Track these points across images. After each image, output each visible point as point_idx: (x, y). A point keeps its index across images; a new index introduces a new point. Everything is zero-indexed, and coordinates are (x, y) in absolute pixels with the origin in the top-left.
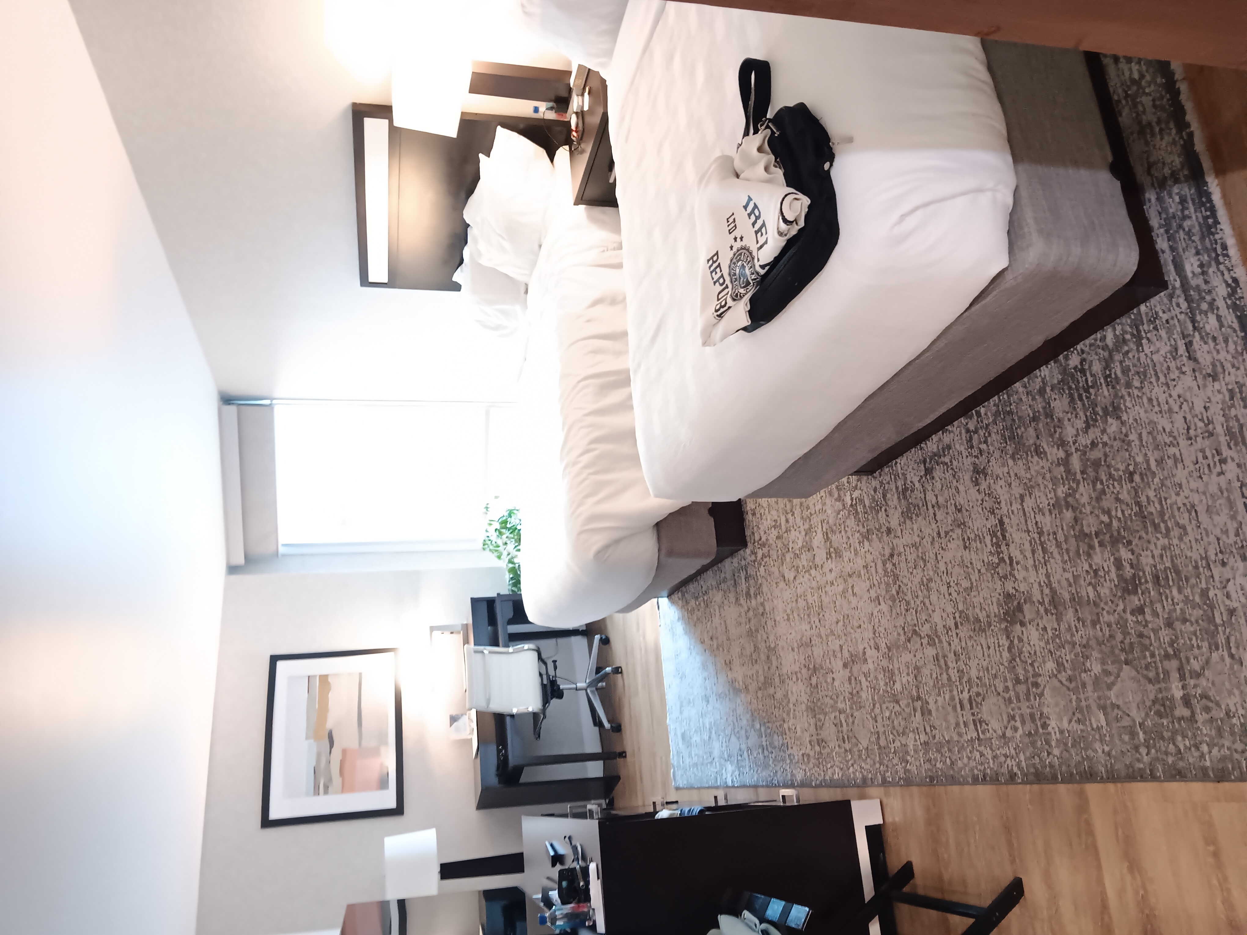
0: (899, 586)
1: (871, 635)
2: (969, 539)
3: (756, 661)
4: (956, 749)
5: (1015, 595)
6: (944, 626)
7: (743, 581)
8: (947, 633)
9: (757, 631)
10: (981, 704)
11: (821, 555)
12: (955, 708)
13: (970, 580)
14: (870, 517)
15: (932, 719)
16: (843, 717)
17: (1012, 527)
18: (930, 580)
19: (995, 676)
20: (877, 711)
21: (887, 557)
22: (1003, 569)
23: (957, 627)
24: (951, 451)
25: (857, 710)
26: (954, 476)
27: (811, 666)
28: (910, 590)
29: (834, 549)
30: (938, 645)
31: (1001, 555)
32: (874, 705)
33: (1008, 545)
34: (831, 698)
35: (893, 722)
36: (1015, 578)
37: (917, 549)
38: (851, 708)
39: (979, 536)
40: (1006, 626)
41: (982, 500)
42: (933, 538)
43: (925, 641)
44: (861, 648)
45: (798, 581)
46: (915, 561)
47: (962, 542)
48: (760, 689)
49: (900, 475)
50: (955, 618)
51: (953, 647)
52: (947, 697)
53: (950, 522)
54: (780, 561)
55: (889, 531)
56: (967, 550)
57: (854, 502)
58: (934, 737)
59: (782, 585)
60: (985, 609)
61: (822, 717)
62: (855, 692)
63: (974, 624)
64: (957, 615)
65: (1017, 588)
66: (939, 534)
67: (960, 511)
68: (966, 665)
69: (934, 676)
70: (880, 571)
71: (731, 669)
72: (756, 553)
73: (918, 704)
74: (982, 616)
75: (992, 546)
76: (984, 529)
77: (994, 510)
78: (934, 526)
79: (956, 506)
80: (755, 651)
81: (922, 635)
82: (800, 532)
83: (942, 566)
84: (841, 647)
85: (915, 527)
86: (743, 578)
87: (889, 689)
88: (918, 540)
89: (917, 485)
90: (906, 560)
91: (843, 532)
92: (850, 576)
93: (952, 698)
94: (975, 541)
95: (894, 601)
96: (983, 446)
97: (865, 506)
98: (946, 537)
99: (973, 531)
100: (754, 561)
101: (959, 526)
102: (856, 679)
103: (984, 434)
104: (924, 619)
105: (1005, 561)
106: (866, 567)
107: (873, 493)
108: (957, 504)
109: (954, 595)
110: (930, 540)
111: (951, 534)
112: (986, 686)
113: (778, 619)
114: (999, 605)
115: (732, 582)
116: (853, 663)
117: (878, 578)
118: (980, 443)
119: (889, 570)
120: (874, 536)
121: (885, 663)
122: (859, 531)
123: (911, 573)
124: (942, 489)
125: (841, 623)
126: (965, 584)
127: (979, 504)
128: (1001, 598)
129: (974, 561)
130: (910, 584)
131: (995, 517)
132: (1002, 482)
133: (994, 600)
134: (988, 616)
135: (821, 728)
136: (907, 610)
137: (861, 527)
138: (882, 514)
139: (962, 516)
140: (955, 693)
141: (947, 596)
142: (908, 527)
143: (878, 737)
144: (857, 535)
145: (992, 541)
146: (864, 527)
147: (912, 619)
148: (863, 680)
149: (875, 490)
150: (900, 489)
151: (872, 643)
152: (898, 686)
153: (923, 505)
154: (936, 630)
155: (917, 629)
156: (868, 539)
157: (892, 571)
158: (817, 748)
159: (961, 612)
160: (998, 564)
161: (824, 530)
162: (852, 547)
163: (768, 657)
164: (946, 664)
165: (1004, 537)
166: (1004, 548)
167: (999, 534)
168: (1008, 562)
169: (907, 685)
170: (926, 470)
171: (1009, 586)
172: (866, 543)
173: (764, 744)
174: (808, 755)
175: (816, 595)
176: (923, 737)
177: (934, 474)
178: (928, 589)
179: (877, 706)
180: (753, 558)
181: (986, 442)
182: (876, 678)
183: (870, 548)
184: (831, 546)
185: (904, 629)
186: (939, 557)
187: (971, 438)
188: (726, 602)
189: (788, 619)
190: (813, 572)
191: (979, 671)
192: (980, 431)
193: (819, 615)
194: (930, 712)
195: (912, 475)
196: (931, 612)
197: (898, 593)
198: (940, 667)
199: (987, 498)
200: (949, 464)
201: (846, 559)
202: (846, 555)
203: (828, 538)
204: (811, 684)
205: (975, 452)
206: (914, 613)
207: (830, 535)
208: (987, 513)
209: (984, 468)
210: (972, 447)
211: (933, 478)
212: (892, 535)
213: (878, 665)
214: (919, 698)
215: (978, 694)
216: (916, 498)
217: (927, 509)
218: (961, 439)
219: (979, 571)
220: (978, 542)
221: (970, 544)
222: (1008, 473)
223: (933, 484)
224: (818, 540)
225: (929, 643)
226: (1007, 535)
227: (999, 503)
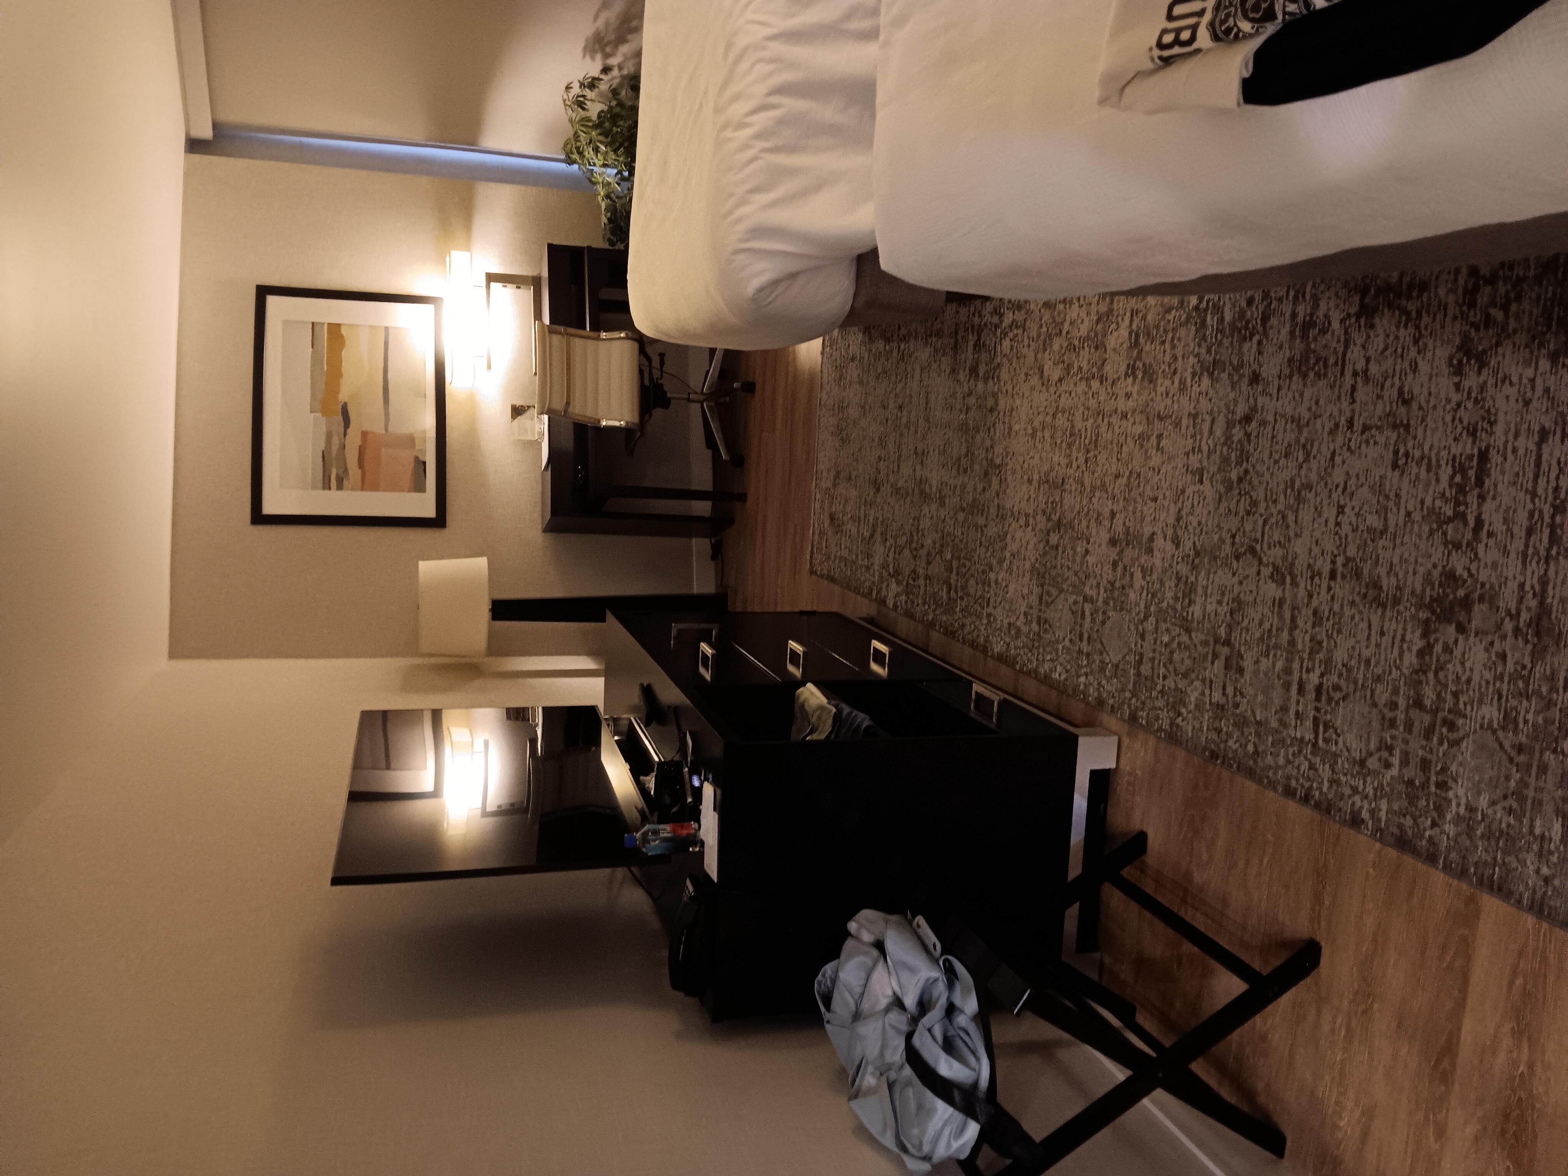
0: (1246, 472)
1: (1171, 520)
2: (1407, 454)
3: (965, 471)
4: (1270, 739)
5: (1465, 581)
6: (1309, 565)
7: (971, 348)
8: (1312, 578)
9: (977, 430)
10: (1337, 703)
11: (1116, 365)
12: (1287, 686)
13: (1386, 519)
14: (1226, 342)
15: (1243, 681)
16: (1088, 608)
17: (1503, 473)
18: (1309, 487)
19: (1378, 679)
20: (1150, 625)
21: (1238, 417)
22: (1456, 530)
23: (1333, 575)
24: (1425, 294)
25: (1115, 610)
26: (1416, 341)
27: (1055, 518)
28: (1264, 485)
29: (1144, 365)
30: (1288, 586)
31: (1462, 508)
32: (1146, 618)
33: (1482, 498)
34: (1076, 574)
35: (1172, 653)
36: (1476, 555)
37: (1300, 428)
38: (1106, 603)
39: (1430, 460)
40: (1428, 620)
41: (1459, 405)
42: (1337, 425)
43: (1266, 571)
44: (1147, 530)
45: (1064, 387)
46: (1289, 445)
47: (1391, 455)
48: (963, 510)
49: (1308, 297)
50: (1333, 562)
51: (1315, 603)
52: (1280, 665)
53: (1379, 411)
54: (1041, 342)
55: (1255, 378)
56: (1397, 473)
57: (1204, 305)
58: (1237, 706)
59: (1035, 380)
60: (1397, 575)
61: (1054, 592)
62: (1118, 584)
63: (1367, 586)
64: (1340, 561)
65: (1474, 571)
66: (1350, 423)
67: (1406, 402)
68: (1330, 637)
69: (1267, 626)
70: (1219, 432)
71: (922, 463)
72: (1001, 315)
73: (1225, 651)
74: (1388, 583)
75: (1451, 486)
76: (1444, 453)
77: (1475, 430)
78: (1345, 405)
79: (1401, 392)
80: (966, 455)
81: (1265, 560)
82: (1088, 314)
83: (1338, 476)
84: (1113, 515)
85: (1308, 393)
86: (971, 343)
87: (1179, 607)
88: (1306, 415)
89: (1336, 325)
90: (1273, 437)
91: (1167, 346)
92: (1161, 418)
93: (1288, 671)
94: (1419, 463)
95: (1229, 488)
96: (1497, 314)
97: (1221, 320)
98: (1363, 433)
99: (1421, 446)
100: (996, 326)
101: (1395, 427)
102: (1125, 568)
103: (1507, 293)
104: (1276, 538)
105: (1466, 523)
106: (1194, 416)
107: (1244, 304)
108: (1406, 389)
109: (1346, 529)
110: (1329, 426)
111: (1373, 431)
112: (1356, 683)
113: (1016, 427)
114: (1428, 580)
115: (952, 341)
116: (1128, 544)
117: (1210, 442)
118: (1493, 304)
119: (1236, 439)
120: (1224, 376)
121: (1184, 569)
122: (1197, 355)
123: (1276, 462)
124: (1382, 352)
125: (1123, 481)
126: (1373, 521)
127: (1448, 407)
128: (1436, 573)
129: (1403, 493)
130: (1267, 476)
131: (1474, 443)
132: (1512, 392)
133: (1421, 570)
134: (1398, 588)
135: (1048, 605)
136: (1248, 513)
137: (1203, 351)
138: (1250, 348)
139: (1408, 413)
140: (1296, 665)
141: (1331, 524)
142: (1294, 387)
143: (1140, 662)
144: (1192, 360)
145: (1452, 477)
146: (1209, 351)
147: (1254, 529)
148: (1138, 575)
149: (1250, 302)
150: (1300, 319)
151: (1170, 532)
152: (1196, 610)
153: (1336, 364)
154: (1293, 564)
155: (1258, 547)
156: (1211, 374)
157: (1239, 441)
158: (1035, 627)
159: (1348, 560)
160: (1450, 520)
161: (1134, 327)
162: (1178, 375)
163: (986, 474)
164: (1293, 620)
165: (1480, 482)
166: (1472, 499)
167: (1472, 473)
168: (1472, 523)
169: (1213, 616)
170: (1362, 305)
171: (1459, 563)
172: (1206, 381)
173: (952, 581)
174: (1019, 630)
175: (1091, 421)
176: (1217, 696)
177: (1377, 321)
178: (1299, 499)
179: (1152, 619)
180: (995, 320)
181: (1505, 308)
182: (1162, 582)
183: (1211, 391)
184: (1139, 357)
185: (1233, 536)
186: (1338, 460)
187: (1476, 289)
188: (935, 366)
189: (1033, 436)
190: (1095, 384)
191: (1351, 657)
192: (1501, 283)
193: (1088, 451)
194: (1241, 671)
195: (1332, 304)
196: (1292, 534)
197: (1240, 480)
198: (1281, 617)
199: (1470, 405)
200: (1414, 315)
201: (1161, 389)
202: (1163, 384)
203: (1137, 343)
204: (1048, 542)
205: (1476, 316)
206: (1261, 522)
207: (1142, 340)
208: (1459, 429)
209: (1484, 352)
210: (1472, 305)
211: (1372, 326)
212: (1260, 388)
213: (1171, 566)
214: (1228, 643)
215: (1337, 688)
216: (1325, 346)
217: (1342, 374)
218: (1455, 281)
219: (1408, 514)
220: (1424, 468)
221: (1406, 463)
222: (1533, 381)
223: (1368, 337)
224: (1117, 338)
225: (1272, 577)
226: (1487, 481)
227: (1492, 424)
